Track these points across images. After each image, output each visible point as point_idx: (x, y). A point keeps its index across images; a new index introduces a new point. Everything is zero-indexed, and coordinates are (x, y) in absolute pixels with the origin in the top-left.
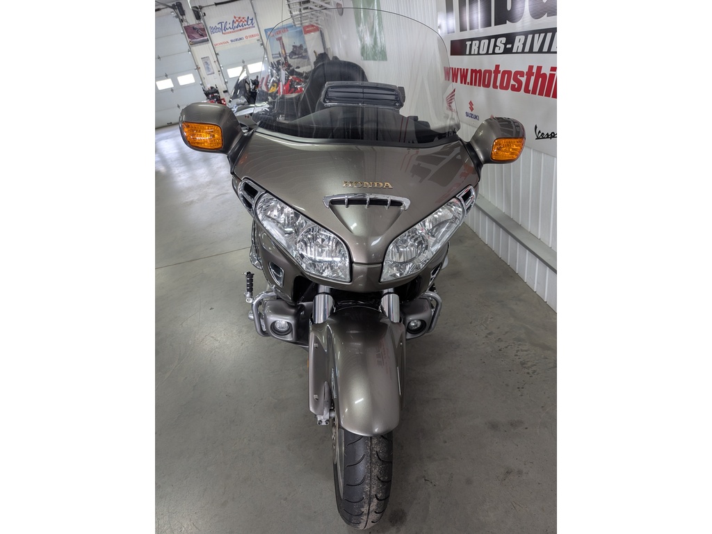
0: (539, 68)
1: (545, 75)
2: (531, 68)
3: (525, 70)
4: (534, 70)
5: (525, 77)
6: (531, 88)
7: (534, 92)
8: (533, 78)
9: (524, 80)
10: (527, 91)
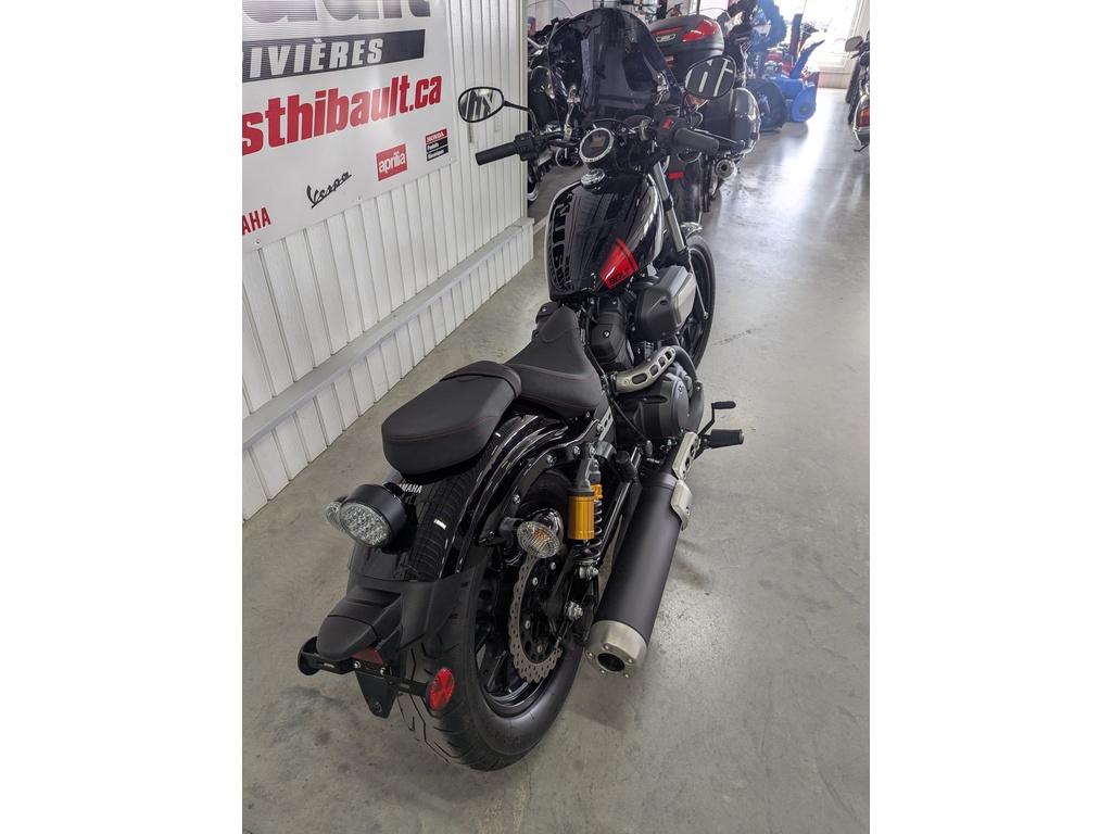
0: (293, 100)
1: (308, 106)
2: (274, 103)
3: (263, 108)
4: (284, 104)
5: (266, 121)
6: (284, 133)
7: (292, 137)
8: (284, 119)
9: (264, 127)
10: (276, 141)
